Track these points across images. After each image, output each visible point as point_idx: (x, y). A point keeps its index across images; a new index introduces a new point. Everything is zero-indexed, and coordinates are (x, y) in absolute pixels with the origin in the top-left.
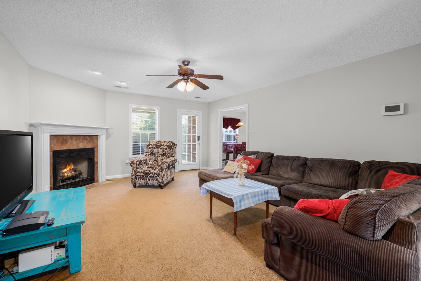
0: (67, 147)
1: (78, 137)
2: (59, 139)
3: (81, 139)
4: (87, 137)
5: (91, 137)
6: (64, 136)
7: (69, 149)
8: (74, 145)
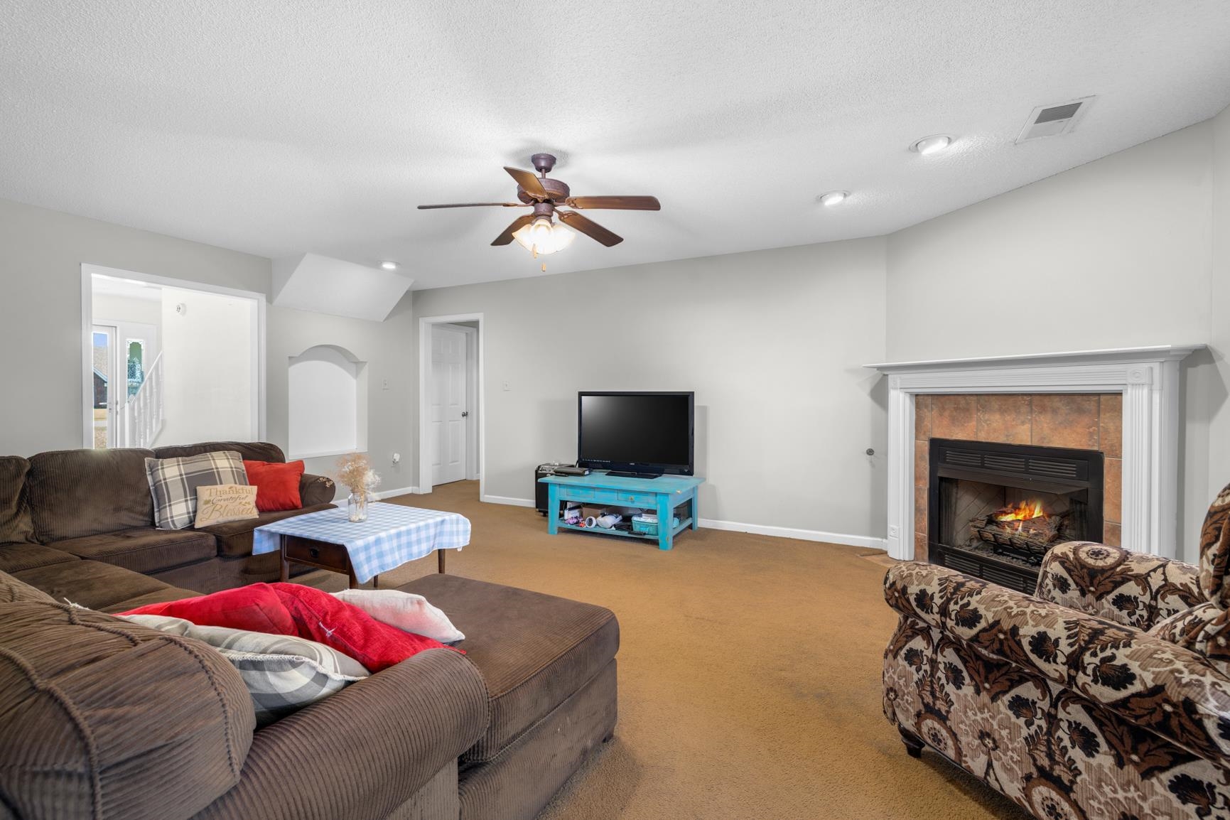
0: (968, 434)
1: (1011, 400)
2: (946, 407)
3: (1024, 409)
4: (1057, 399)
5: (1079, 399)
6: (960, 398)
7: (977, 442)
8: (995, 431)
